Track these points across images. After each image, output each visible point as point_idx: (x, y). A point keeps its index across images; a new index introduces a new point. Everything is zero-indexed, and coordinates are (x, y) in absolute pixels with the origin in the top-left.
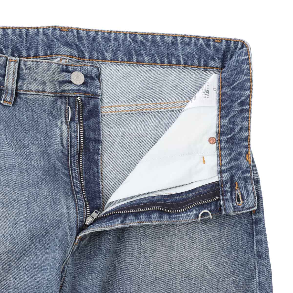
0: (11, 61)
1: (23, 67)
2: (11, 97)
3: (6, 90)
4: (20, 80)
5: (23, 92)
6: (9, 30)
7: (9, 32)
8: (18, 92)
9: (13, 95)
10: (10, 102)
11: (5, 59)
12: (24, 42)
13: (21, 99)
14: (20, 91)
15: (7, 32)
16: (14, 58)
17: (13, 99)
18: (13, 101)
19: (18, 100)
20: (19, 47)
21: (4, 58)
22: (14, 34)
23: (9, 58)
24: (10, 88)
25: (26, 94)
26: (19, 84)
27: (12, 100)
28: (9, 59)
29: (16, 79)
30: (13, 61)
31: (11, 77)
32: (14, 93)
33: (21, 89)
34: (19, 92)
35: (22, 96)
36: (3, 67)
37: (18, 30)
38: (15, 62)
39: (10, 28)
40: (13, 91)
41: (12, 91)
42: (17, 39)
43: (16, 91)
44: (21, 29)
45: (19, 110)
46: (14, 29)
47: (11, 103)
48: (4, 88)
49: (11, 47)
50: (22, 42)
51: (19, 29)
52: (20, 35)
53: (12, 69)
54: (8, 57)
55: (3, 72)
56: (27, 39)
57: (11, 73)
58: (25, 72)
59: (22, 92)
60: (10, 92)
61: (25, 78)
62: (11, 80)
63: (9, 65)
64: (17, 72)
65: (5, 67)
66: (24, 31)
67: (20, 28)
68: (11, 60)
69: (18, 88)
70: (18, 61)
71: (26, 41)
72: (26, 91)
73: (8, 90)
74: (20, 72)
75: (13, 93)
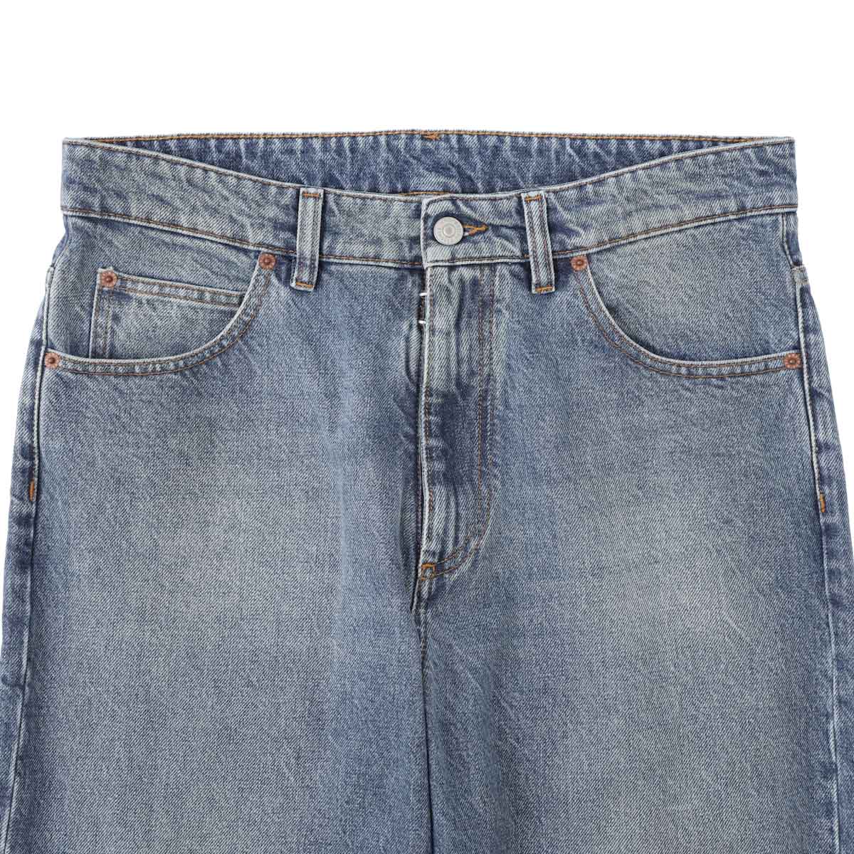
0: (306, 196)
1: (335, 208)
2: (311, 273)
3: (300, 258)
4: (327, 234)
5: (335, 261)
6: (315, 140)
7: (317, 144)
8: (324, 260)
9: (314, 267)
10: (310, 282)
11: (294, 193)
12: (349, 166)
13: (331, 274)
14: (329, 258)
15: (311, 145)
16: (312, 190)
17: (316, 276)
18: (315, 280)
19: (325, 276)
20: (337, 175)
21: (291, 189)
22: (325, 149)
23: (302, 190)
24: (308, 254)
25: (341, 264)
26: (326, 244)
27: (313, 279)
28: (304, 193)
29: (319, 234)
30: (311, 197)
31: (309, 232)
32: (317, 264)
33: (330, 254)
34: (328, 260)
35: (333, 268)
36: (291, 209)
37: (334, 140)
38: (316, 198)
39: (317, 137)
40: (315, 260)
41: (313, 260)
42: (333, 158)
43: (320, 257)
44: (340, 137)
45: (328, 297)
46: (325, 139)
47: (312, 284)
48: (296, 254)
49: (320, 176)
50: (343, 165)
51: (336, 137)
52: (340, 150)
53: (311, 214)
54: (300, 187)
55: (292, 220)
56: (352, 159)
57: (309, 221)
58: (337, 219)
59: (332, 260)
60: (308, 262)
61: (337, 230)
62: (309, 239)
63: (305, 205)
64: (320, 219)
65: (296, 210)
66: (346, 142)
67: (339, 135)
68: (309, 195)
69: (324, 252)
70: (322, 196)
71: (352, 164)
72: (340, 257)
73: (305, 258)
74: (327, 218)
75: (313, 264)
